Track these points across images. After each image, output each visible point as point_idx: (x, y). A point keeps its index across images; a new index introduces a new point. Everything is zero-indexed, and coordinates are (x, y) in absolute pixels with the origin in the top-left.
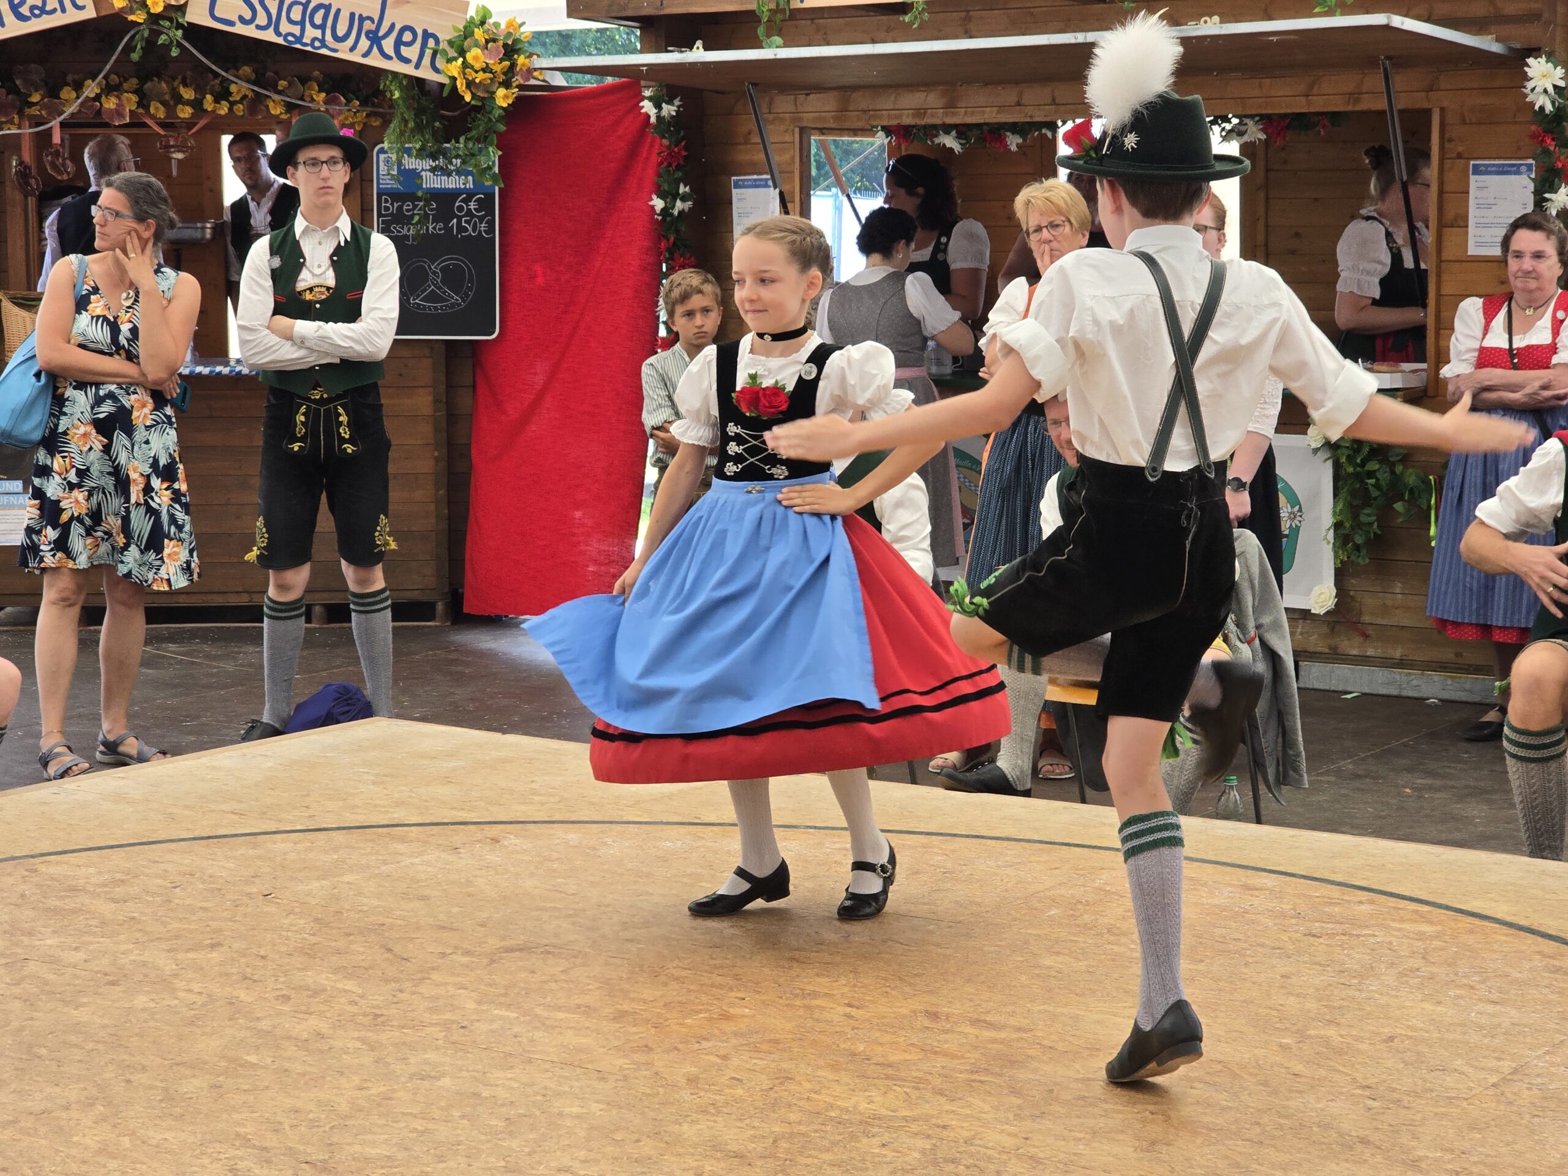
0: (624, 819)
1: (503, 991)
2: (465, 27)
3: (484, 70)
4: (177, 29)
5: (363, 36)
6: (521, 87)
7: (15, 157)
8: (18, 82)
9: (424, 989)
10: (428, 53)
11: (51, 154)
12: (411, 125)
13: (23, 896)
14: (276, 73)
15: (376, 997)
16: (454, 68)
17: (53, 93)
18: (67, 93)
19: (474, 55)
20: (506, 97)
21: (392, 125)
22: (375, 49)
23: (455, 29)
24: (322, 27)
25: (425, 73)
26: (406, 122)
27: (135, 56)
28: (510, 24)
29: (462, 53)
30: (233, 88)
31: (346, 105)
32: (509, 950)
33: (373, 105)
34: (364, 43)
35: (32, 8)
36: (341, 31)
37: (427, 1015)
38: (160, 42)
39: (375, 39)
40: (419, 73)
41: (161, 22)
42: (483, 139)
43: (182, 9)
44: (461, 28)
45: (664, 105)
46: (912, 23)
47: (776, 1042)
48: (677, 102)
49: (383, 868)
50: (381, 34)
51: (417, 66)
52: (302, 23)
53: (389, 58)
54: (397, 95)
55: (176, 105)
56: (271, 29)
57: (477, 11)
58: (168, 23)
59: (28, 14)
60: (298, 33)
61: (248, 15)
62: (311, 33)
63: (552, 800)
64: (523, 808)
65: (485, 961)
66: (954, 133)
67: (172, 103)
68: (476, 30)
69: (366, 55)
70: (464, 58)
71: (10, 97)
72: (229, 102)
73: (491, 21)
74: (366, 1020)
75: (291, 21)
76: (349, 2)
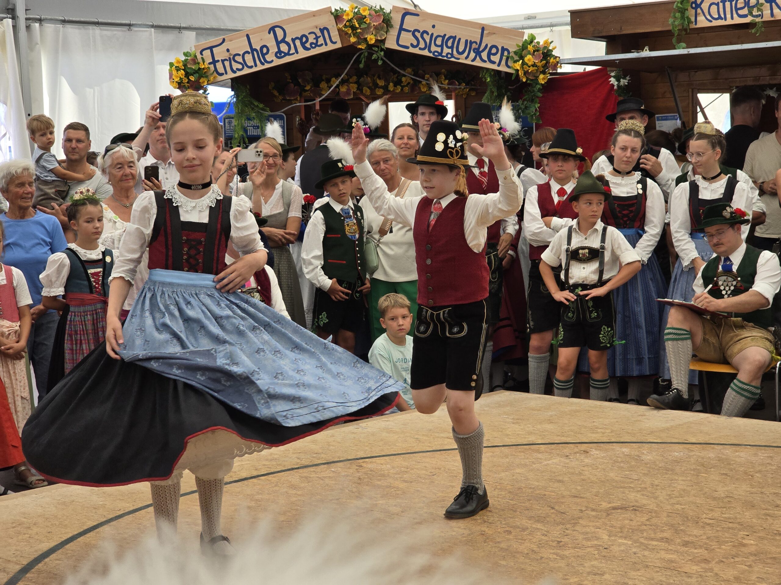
0: (648, 441)
1: (619, 530)
2: (523, 45)
3: (533, 66)
4: (381, 51)
5: (472, 51)
6: (551, 74)
7: (298, 117)
8: (300, 80)
9: (577, 528)
10: (504, 58)
11: (315, 114)
12: (495, 94)
13: (360, 479)
14: (424, 71)
15: (555, 532)
16: (518, 66)
17: (316, 84)
18: (323, 85)
19: (529, 59)
20: (544, 79)
21: (486, 95)
22: (478, 58)
23: (518, 46)
24: (452, 48)
25: (503, 68)
26: (493, 93)
27: (361, 66)
28: (546, 42)
29: (522, 58)
30: (404, 79)
31: (459, 85)
32: (614, 508)
33: (472, 85)
34: (472, 55)
35: (311, 44)
36: (461, 49)
37: (584, 542)
38: (373, 58)
39: (478, 53)
40: (501, 68)
41: (373, 49)
42: (532, 101)
43: (383, 41)
44: (521, 45)
45: (622, 80)
46: (756, 33)
47: (775, 558)
48: (628, 78)
49: (534, 466)
50: (481, 50)
51: (499, 65)
52: (442, 46)
53: (485, 61)
54: (489, 80)
55: (375, 89)
56: (427, 50)
57: (529, 37)
58: (376, 49)
59: (309, 47)
60: (440, 51)
61: (415, 43)
62: (446, 50)
63: (607, 431)
64: (594, 435)
65: (605, 514)
66: (775, 89)
67: (373, 88)
68: (529, 46)
69: (473, 60)
70: (523, 60)
71: (296, 87)
72: (401, 86)
73: (536, 41)
74: (554, 544)
75: (436, 45)
76: (464, 35)
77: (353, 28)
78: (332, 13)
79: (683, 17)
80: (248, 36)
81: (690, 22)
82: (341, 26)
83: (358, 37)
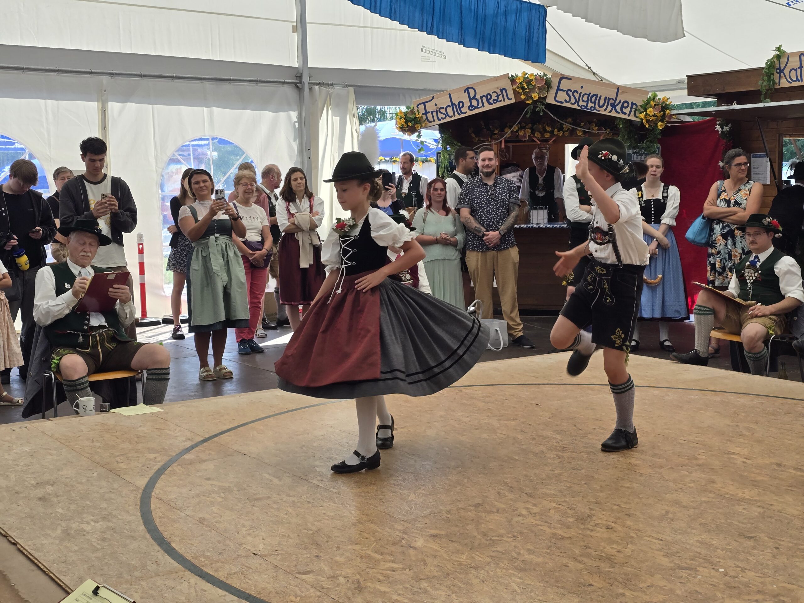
2: (647, 100)
3: (653, 116)
4: (543, 105)
5: (609, 105)
6: (667, 122)
8: (490, 127)
10: (633, 110)
11: (501, 151)
12: (626, 137)
16: (642, 116)
17: (502, 129)
18: (507, 130)
19: (650, 111)
20: (661, 125)
22: (614, 110)
23: (643, 101)
24: (595, 103)
25: (632, 118)
26: (624, 136)
27: (528, 116)
28: (664, 99)
29: (646, 110)
30: (564, 127)
31: (605, 130)
33: (613, 130)
34: (610, 108)
35: (494, 100)
36: (601, 104)
38: (537, 110)
39: (614, 106)
40: (630, 118)
41: (537, 103)
42: (653, 141)
43: (545, 98)
45: (725, 127)
48: (730, 125)
50: (616, 104)
51: (629, 116)
52: (587, 102)
53: (618, 113)
54: (621, 126)
56: (576, 104)
57: (652, 95)
58: (540, 104)
59: (492, 102)
60: (586, 105)
61: (568, 99)
67: (543, 132)
68: (651, 101)
69: (610, 112)
70: (646, 112)
71: (488, 131)
72: (563, 131)
73: (657, 98)
75: (583, 101)
76: (604, 93)
77: (523, 88)
78: (509, 78)
79: (769, 80)
80: (450, 95)
81: (774, 83)
82: (514, 87)
83: (527, 95)
